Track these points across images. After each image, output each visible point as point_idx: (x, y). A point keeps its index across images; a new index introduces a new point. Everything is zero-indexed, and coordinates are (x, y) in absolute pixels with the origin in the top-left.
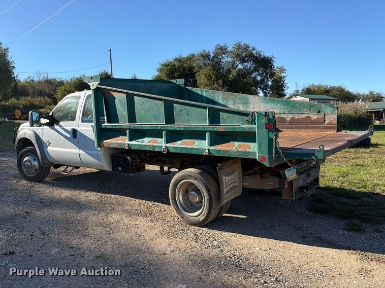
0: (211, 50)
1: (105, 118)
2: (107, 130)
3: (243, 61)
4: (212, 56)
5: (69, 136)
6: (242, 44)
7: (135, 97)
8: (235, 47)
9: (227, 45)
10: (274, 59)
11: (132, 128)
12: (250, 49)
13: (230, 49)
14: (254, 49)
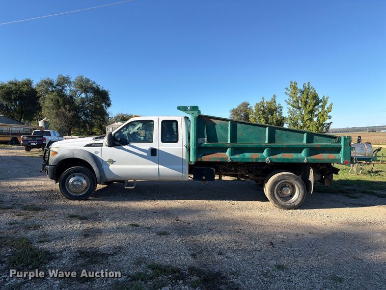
0: (55, 79)
1: (206, 139)
2: (206, 148)
3: (86, 91)
4: (55, 84)
5: (145, 154)
6: (84, 78)
7: (238, 124)
8: (78, 79)
9: (70, 77)
10: (109, 92)
11: (235, 146)
12: (90, 82)
13: (72, 80)
14: (94, 83)
